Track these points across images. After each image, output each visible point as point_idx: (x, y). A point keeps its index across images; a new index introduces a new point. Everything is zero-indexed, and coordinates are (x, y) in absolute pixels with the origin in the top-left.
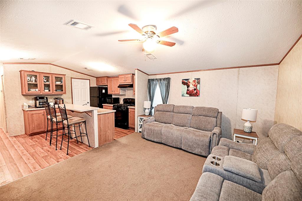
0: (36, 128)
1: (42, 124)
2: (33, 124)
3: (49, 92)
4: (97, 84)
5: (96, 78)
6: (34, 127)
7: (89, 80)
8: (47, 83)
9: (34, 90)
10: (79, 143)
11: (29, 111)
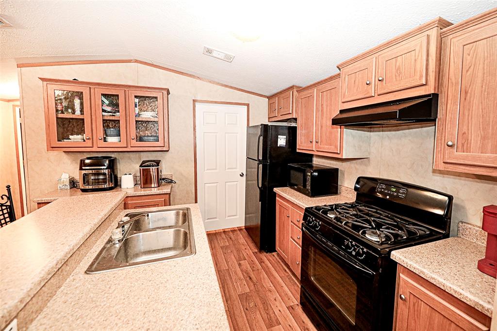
3: (117, 144)
4: (269, 118)
7: (247, 107)
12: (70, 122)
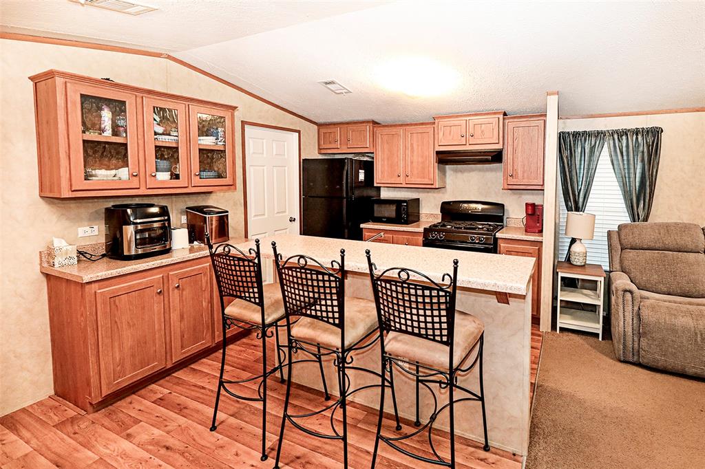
0: (128, 365)
1: (154, 341)
2: (116, 344)
3: (175, 183)
4: (319, 149)
5: (316, 127)
6: (122, 363)
7: (297, 134)
8: (166, 141)
9: (109, 172)
10: (406, 429)
11: (96, 285)
12: (104, 147)
